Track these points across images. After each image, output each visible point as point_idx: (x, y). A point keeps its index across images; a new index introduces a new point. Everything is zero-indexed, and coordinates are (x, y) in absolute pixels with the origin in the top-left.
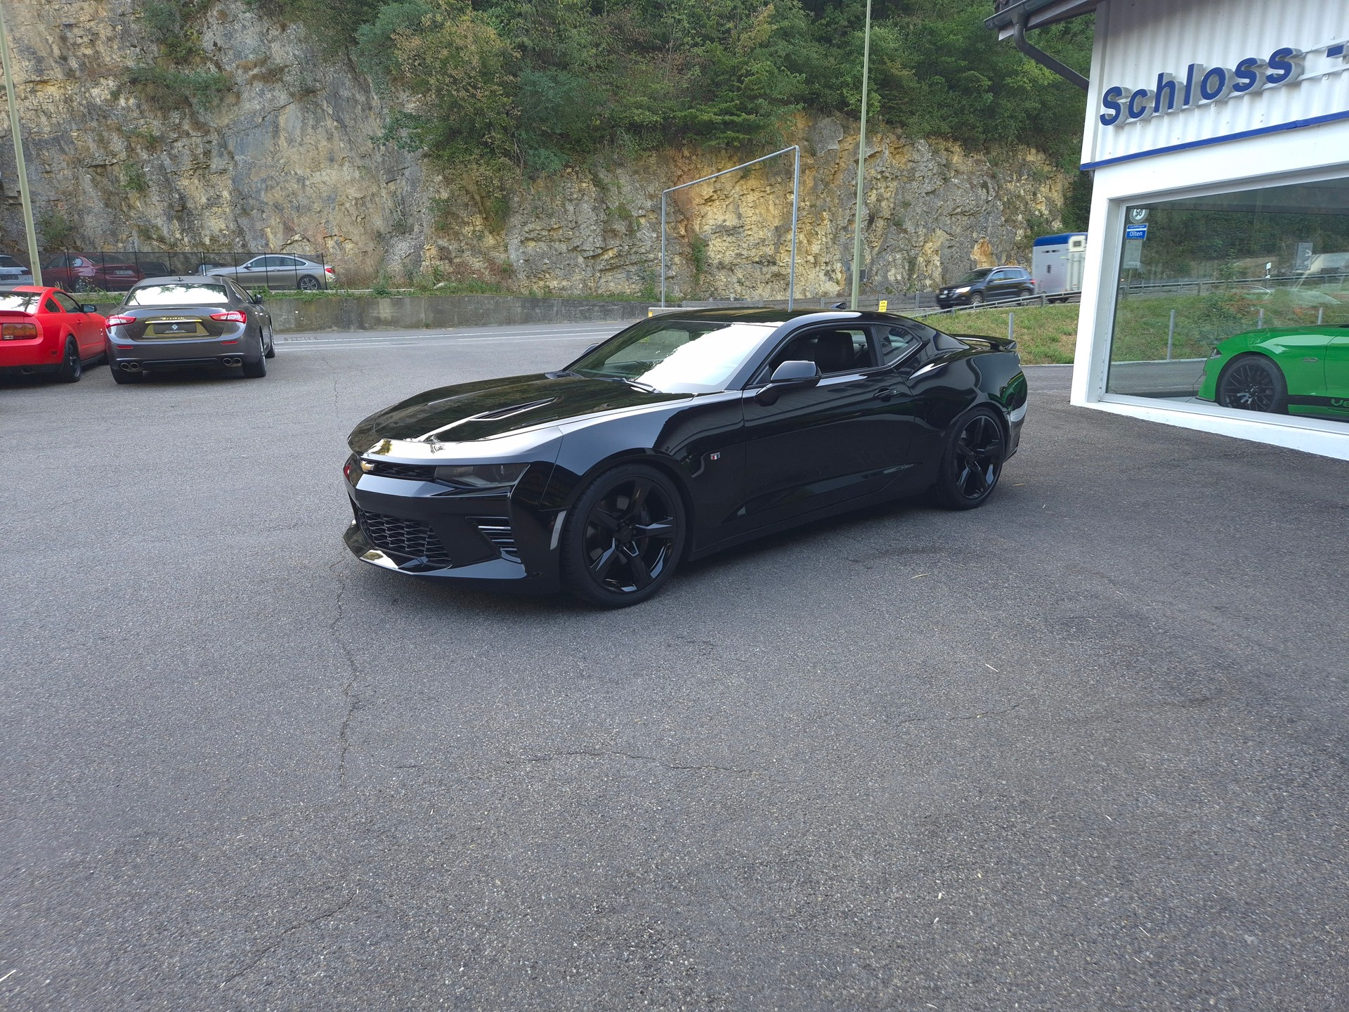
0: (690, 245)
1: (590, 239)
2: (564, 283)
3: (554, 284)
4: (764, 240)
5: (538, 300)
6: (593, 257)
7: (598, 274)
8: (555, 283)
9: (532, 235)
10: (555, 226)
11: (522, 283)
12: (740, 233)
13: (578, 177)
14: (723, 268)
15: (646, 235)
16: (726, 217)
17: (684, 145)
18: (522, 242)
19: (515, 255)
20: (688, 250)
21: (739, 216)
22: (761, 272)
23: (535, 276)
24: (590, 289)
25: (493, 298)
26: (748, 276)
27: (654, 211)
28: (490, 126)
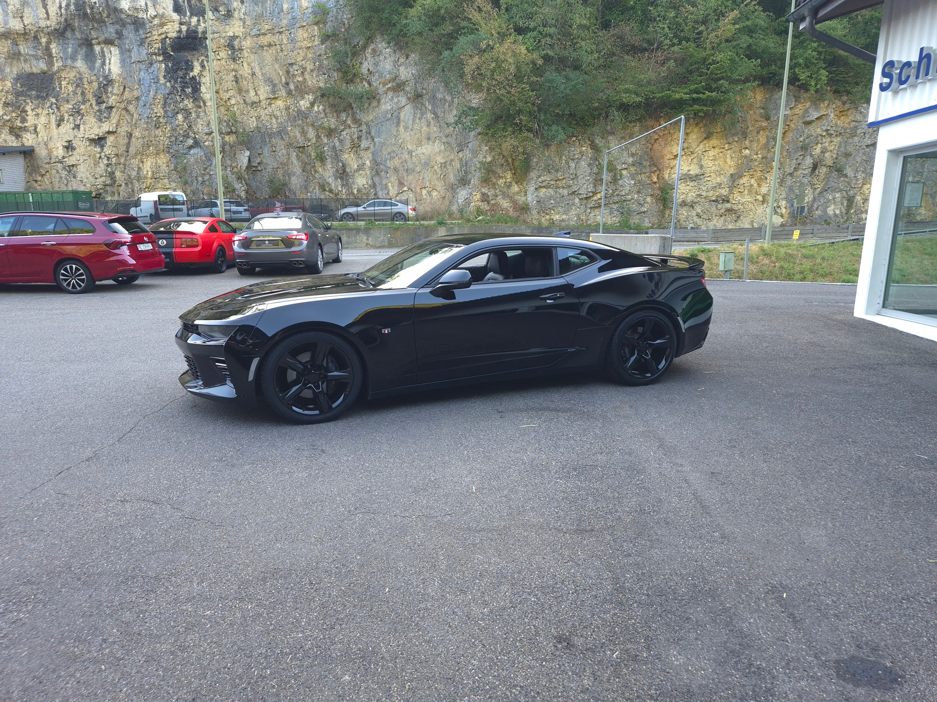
0: (660, 189)
1: (585, 186)
2: (564, 217)
3: (556, 217)
4: (720, 184)
5: (543, 229)
6: (586, 198)
7: (589, 211)
8: (558, 216)
9: (544, 184)
10: (561, 178)
11: (534, 217)
12: (701, 179)
13: (580, 143)
14: (685, 205)
15: (627, 183)
16: (691, 168)
17: (662, 117)
18: (536, 189)
19: (531, 198)
20: (658, 192)
21: (701, 167)
22: (717, 208)
23: (544, 212)
24: (582, 221)
25: (512, 227)
26: (705, 211)
27: (634, 165)
28: (520, 112)
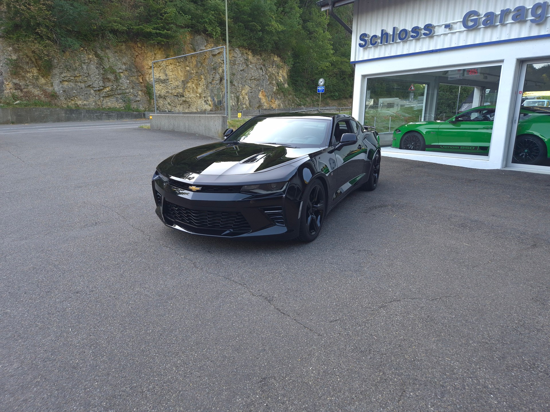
0: (145, 86)
1: (98, 83)
2: (85, 102)
3: (79, 103)
4: (178, 86)
5: (73, 110)
6: (99, 90)
7: (102, 99)
8: (80, 102)
9: (66, 79)
10: (78, 75)
11: (62, 101)
12: (167, 82)
13: (87, 52)
14: (161, 97)
15: (125, 82)
16: (160, 75)
17: (138, 41)
18: (60, 82)
19: (57, 88)
20: (145, 89)
21: (166, 75)
22: (178, 100)
23: (69, 99)
24: (99, 105)
25: (49, 109)
26: (172, 101)
27: (126, 71)
28: (39, 25)
